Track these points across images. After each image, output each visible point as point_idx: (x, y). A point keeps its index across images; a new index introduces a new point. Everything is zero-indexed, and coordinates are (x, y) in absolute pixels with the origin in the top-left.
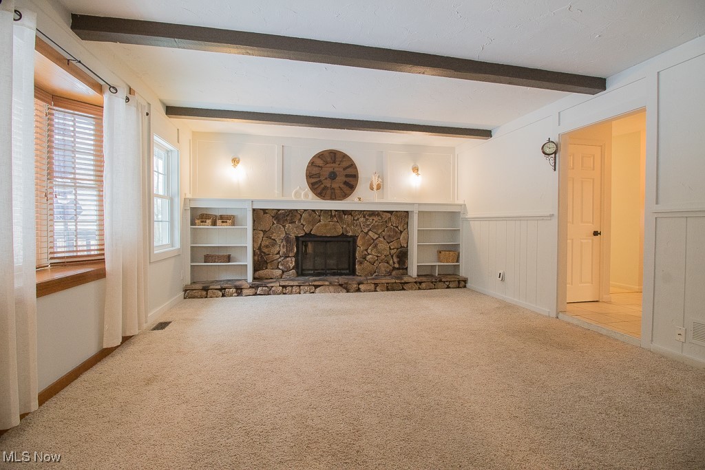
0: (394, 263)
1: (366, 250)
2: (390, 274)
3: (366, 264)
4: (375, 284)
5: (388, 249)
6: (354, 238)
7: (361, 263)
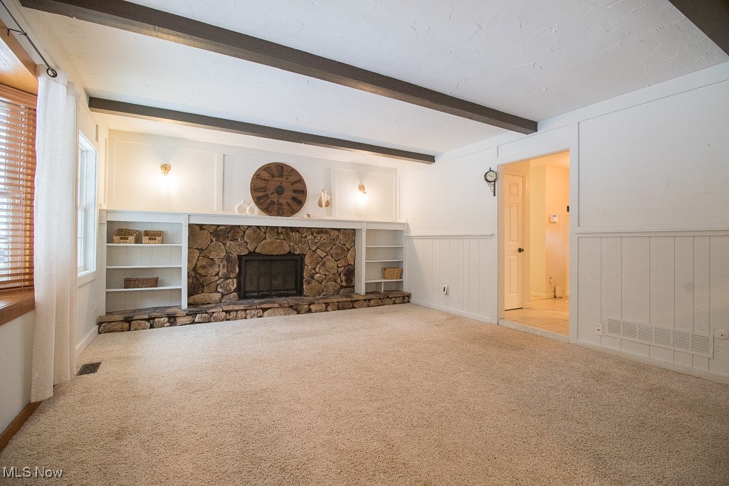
0: (341, 281)
1: (314, 269)
2: (337, 292)
3: (314, 283)
4: (326, 303)
5: (336, 267)
6: (302, 257)
7: (309, 283)
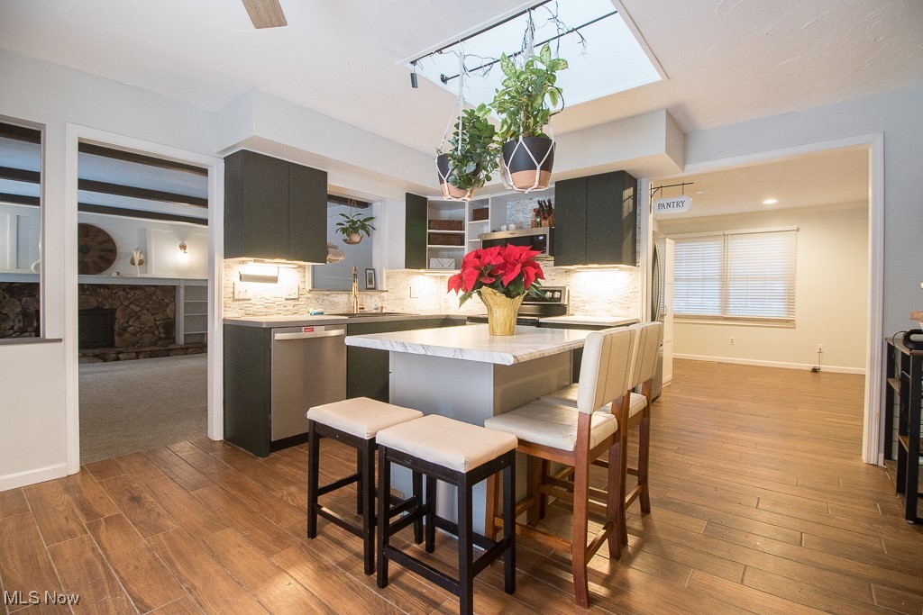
0: (160, 334)
1: (127, 322)
2: (155, 343)
3: (127, 336)
4: (136, 352)
5: (153, 321)
6: (113, 311)
7: (120, 335)
